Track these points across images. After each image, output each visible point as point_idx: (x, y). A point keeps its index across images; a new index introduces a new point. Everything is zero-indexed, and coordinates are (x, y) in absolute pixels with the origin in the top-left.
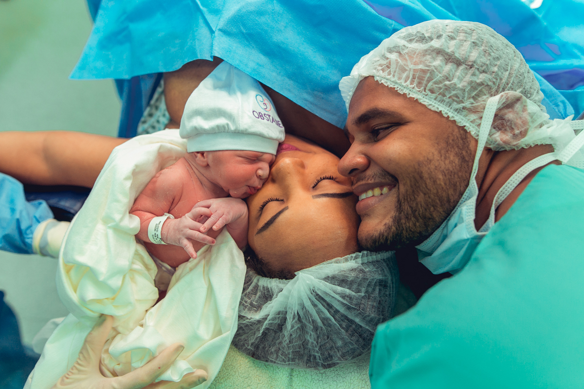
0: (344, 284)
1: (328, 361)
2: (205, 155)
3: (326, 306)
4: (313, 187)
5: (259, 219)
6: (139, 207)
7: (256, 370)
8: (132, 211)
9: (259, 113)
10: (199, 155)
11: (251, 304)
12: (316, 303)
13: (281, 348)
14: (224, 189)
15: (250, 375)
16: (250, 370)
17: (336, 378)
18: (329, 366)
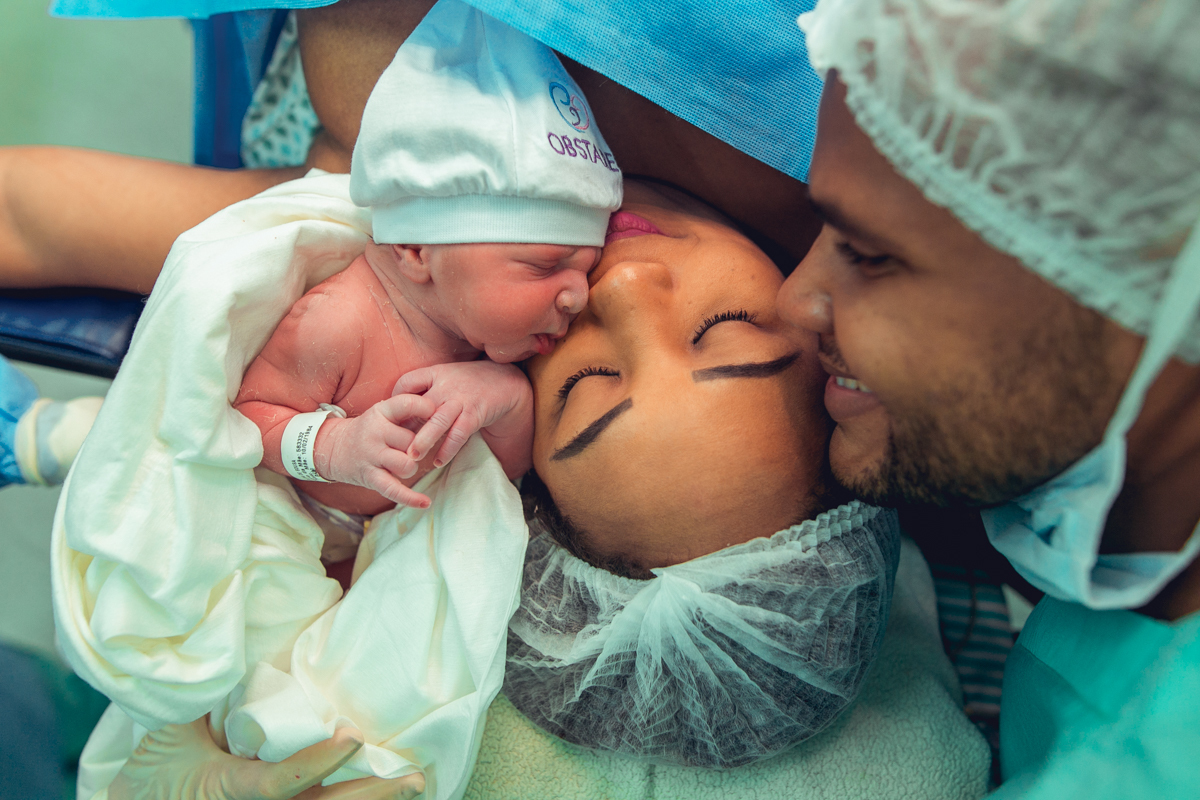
0: (773, 602)
1: (736, 754)
2: (422, 253)
3: (728, 646)
4: (696, 341)
5: (560, 417)
6: (257, 393)
7: (570, 761)
8: (241, 402)
9: (563, 138)
10: (407, 254)
11: (549, 620)
12: (703, 642)
13: (626, 727)
14: (471, 342)
15: (558, 774)
16: (556, 762)
17: (753, 782)
18: (738, 763)
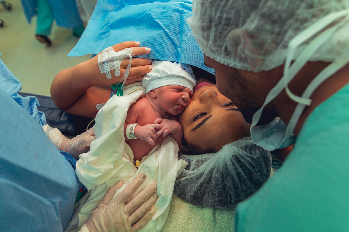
9: (184, 68)
10: (152, 92)
12: (235, 163)
16: (190, 215)
